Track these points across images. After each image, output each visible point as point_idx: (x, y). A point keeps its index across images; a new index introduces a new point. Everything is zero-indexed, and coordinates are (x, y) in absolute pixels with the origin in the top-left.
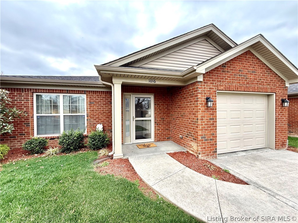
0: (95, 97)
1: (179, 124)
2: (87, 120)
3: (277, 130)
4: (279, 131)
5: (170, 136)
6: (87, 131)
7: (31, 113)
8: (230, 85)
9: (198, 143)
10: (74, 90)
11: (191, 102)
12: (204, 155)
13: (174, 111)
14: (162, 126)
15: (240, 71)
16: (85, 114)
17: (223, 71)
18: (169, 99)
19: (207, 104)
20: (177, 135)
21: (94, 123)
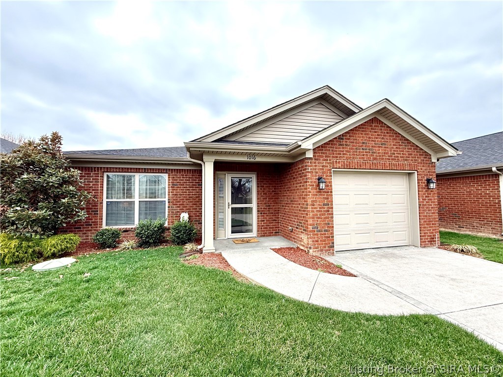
0: (179, 178)
1: (289, 212)
2: (169, 207)
3: (422, 221)
4: (425, 222)
5: (279, 230)
6: (168, 222)
7: (100, 198)
8: (350, 162)
9: (308, 235)
10: (153, 169)
11: (301, 183)
12: (316, 250)
13: (283, 196)
14: (267, 216)
15: (363, 143)
16: (166, 200)
17: (340, 145)
18: (277, 179)
19: (319, 185)
20: (287, 227)
21: (178, 212)
